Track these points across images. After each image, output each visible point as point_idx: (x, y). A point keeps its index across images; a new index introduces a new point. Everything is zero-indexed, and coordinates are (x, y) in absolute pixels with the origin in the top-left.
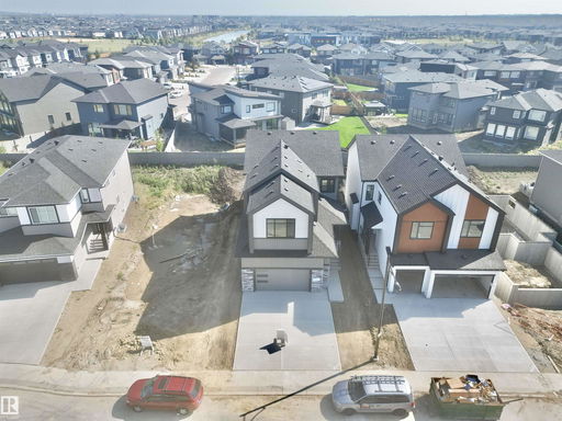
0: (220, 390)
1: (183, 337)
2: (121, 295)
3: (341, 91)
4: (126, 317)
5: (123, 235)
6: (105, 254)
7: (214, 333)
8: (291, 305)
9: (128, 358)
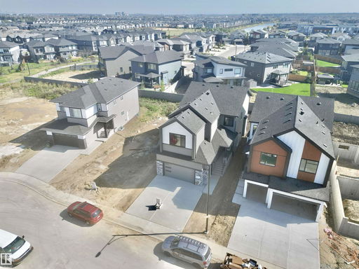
0: (112, 220)
1: (114, 189)
2: (101, 161)
3: (308, 65)
4: (95, 172)
5: (120, 133)
6: (105, 140)
7: (129, 191)
8: (178, 189)
9: (83, 191)
